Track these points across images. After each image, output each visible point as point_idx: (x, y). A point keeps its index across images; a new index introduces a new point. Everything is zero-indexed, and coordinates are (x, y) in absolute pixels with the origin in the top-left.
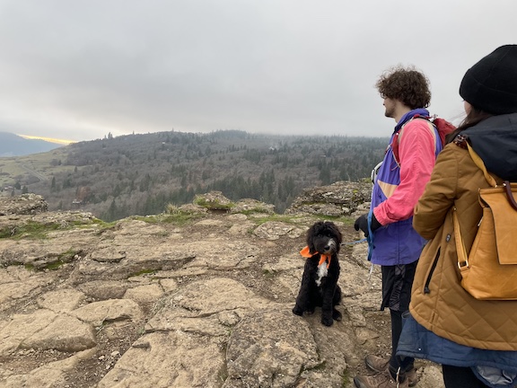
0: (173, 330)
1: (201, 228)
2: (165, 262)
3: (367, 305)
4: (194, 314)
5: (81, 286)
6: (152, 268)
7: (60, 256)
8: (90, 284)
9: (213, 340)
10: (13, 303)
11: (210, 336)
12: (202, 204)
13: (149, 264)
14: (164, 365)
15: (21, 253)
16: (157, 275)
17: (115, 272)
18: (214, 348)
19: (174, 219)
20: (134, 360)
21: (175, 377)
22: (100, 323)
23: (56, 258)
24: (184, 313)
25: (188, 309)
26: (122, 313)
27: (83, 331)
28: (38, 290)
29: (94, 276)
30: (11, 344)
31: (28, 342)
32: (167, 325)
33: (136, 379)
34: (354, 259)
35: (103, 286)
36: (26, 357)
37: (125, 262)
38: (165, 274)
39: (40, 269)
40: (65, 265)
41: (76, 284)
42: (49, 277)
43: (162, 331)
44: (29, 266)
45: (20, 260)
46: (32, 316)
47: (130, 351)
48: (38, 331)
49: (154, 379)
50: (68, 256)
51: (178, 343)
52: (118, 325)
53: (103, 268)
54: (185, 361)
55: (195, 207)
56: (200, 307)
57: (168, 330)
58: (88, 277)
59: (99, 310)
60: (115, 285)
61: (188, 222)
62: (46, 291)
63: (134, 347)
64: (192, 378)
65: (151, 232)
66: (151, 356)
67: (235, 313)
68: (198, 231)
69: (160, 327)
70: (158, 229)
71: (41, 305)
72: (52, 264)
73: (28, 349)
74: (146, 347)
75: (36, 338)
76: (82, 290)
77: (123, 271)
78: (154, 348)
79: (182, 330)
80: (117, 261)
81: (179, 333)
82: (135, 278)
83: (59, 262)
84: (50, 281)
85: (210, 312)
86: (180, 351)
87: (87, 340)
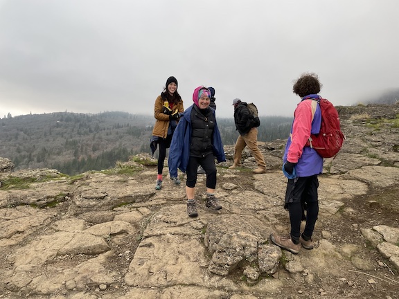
0: (164, 234)
1: (146, 177)
2: (137, 197)
3: (276, 213)
4: (172, 225)
5: (81, 216)
6: (129, 201)
7: (55, 197)
8: (88, 214)
9: (192, 237)
10: (34, 229)
11: (190, 235)
12: (138, 161)
13: (127, 199)
14: (167, 253)
15: (26, 197)
16: (133, 206)
17: (103, 205)
18: (194, 241)
19: (124, 172)
20: (145, 253)
21: (177, 259)
22: (108, 236)
23: (53, 199)
24: (167, 225)
25: (167, 222)
26: (121, 229)
27: (100, 241)
28: (49, 220)
29: (89, 208)
30: (51, 253)
31: (63, 251)
32: (159, 232)
33: (153, 262)
34: (257, 190)
35: (98, 214)
36: (65, 260)
37: (109, 198)
38: (139, 205)
39: (42, 207)
40: (60, 203)
41: (76, 215)
42: (53, 212)
43: (157, 236)
44: (34, 205)
45: (25, 202)
46: (54, 236)
47: (139, 249)
48: (67, 244)
49: (165, 261)
50: (61, 197)
51: (170, 241)
52: (120, 236)
53: (94, 203)
54: (180, 249)
55: (135, 164)
56: (176, 220)
57: (161, 234)
58: (84, 209)
59: (103, 228)
60: (106, 213)
61: (135, 173)
62: (55, 221)
63: (141, 246)
64: (189, 258)
65: (114, 179)
66: (156, 250)
67: (200, 222)
68: (146, 178)
69: (155, 234)
70: (118, 178)
71: (57, 229)
72: (50, 203)
73: (64, 255)
74: (150, 245)
75: (67, 247)
76: (82, 218)
77: (109, 204)
78: (156, 245)
79: (171, 233)
80: (102, 198)
81: (168, 235)
82: (119, 208)
83: (55, 202)
84: (55, 214)
85: (184, 223)
86: (174, 245)
87: (105, 246)
